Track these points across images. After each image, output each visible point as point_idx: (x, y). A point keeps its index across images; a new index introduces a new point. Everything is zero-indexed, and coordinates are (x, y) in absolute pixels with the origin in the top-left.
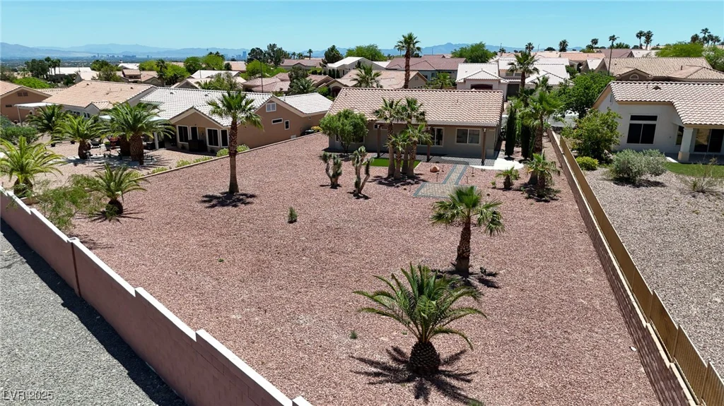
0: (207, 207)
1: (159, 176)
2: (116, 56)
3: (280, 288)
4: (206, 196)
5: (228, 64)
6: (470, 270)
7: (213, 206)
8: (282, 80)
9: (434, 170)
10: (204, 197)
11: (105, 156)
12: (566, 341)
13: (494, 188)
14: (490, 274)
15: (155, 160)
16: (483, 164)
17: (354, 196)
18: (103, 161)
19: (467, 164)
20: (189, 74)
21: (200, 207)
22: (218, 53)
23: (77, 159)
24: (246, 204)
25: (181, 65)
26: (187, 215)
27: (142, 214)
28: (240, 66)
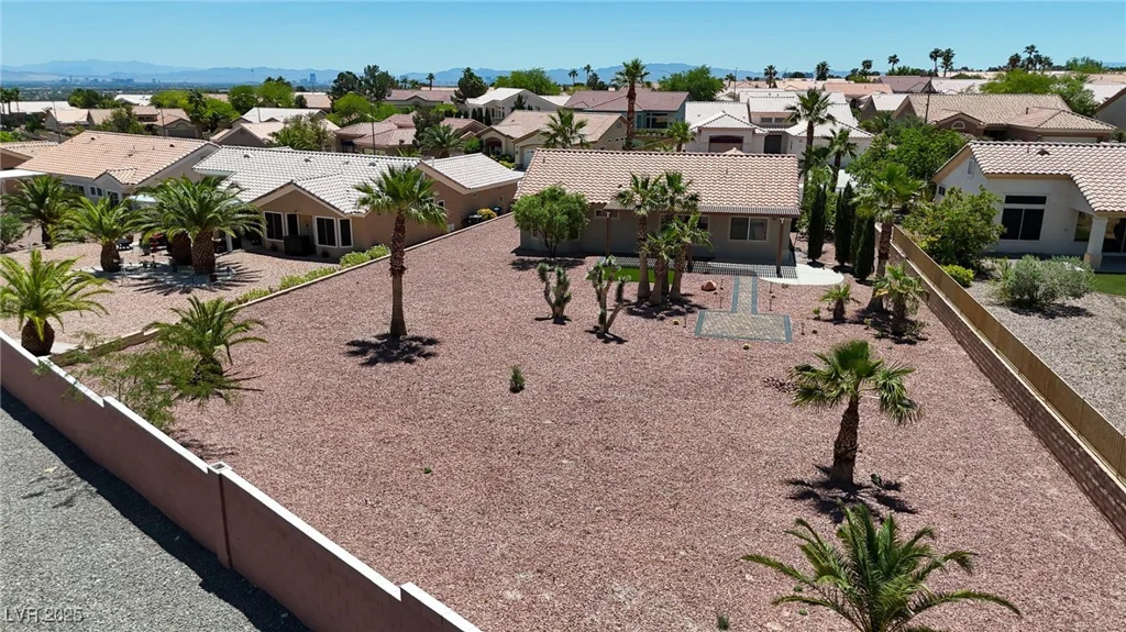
0: (363, 365)
1: (259, 305)
2: (100, 80)
3: (550, 524)
4: (353, 343)
5: (301, 98)
6: (856, 480)
7: (372, 362)
8: (400, 127)
9: (709, 288)
10: (348, 344)
11: (145, 266)
12: (1076, 617)
13: (818, 319)
14: (889, 486)
15: (234, 271)
16: (780, 276)
17: (599, 337)
18: (144, 275)
19: (753, 274)
20: (238, 114)
21: (353, 364)
22: (280, 79)
23: (97, 272)
24: (428, 356)
25: (224, 98)
26: (334, 380)
27: (256, 380)
28: (319, 100)
